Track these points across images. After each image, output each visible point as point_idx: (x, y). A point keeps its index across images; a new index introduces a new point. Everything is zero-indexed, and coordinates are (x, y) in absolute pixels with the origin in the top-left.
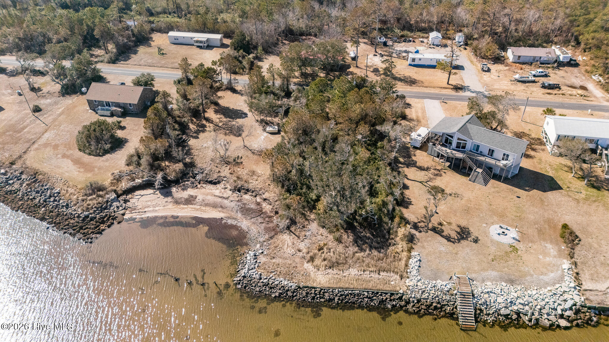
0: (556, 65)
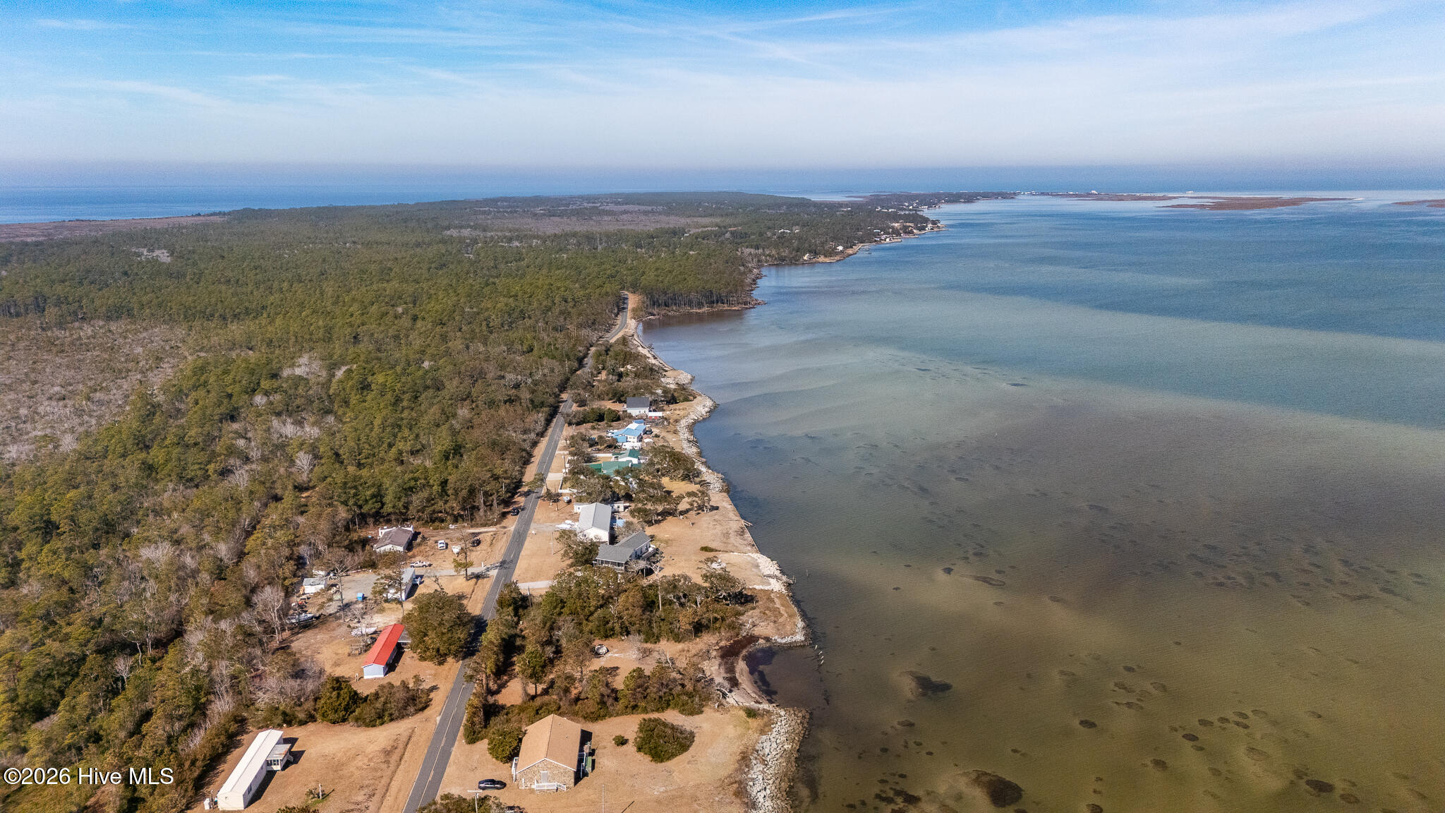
0: (419, 537)
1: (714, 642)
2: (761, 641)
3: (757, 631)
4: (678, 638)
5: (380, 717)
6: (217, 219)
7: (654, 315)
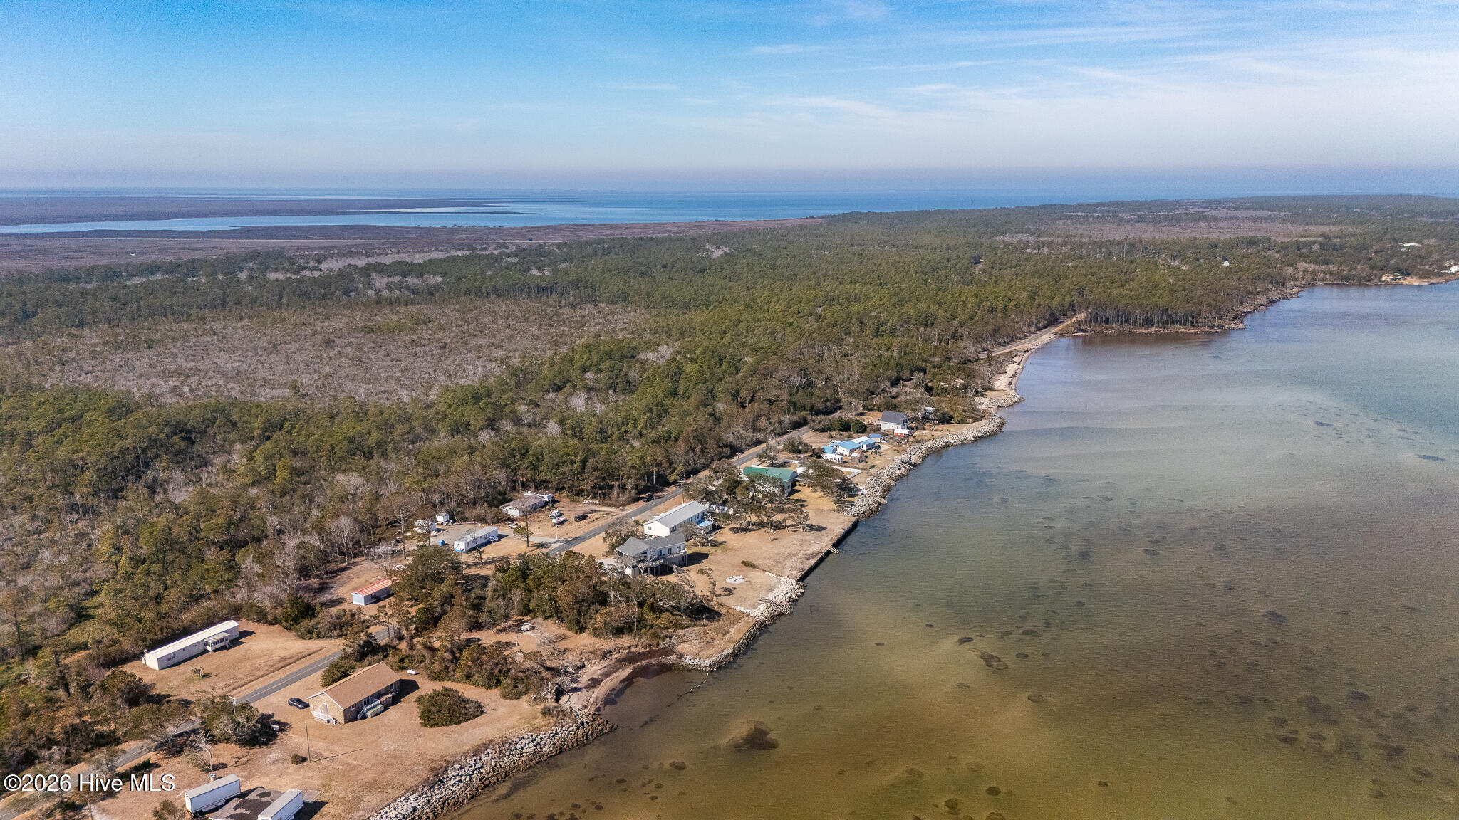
0: (550, 505)
1: (626, 645)
2: (674, 656)
3: (681, 648)
4: (597, 633)
5: (310, 632)
6: (823, 220)
7: (1085, 332)
